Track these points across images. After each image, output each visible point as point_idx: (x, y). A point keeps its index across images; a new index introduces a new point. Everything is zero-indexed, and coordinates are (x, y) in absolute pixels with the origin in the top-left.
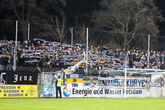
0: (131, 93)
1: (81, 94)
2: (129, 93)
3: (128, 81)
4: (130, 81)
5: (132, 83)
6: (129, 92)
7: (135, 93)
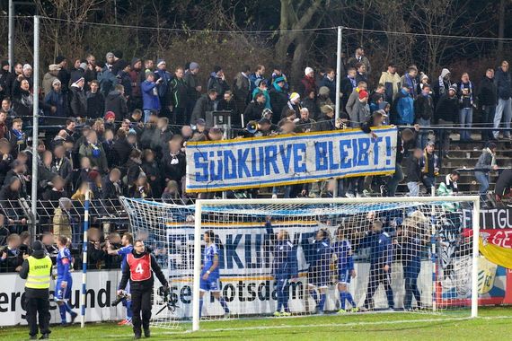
0: (246, 294)
1: (6, 310)
2: (241, 294)
3: (236, 243)
4: (243, 240)
5: (253, 251)
6: (241, 289)
7: (268, 294)
